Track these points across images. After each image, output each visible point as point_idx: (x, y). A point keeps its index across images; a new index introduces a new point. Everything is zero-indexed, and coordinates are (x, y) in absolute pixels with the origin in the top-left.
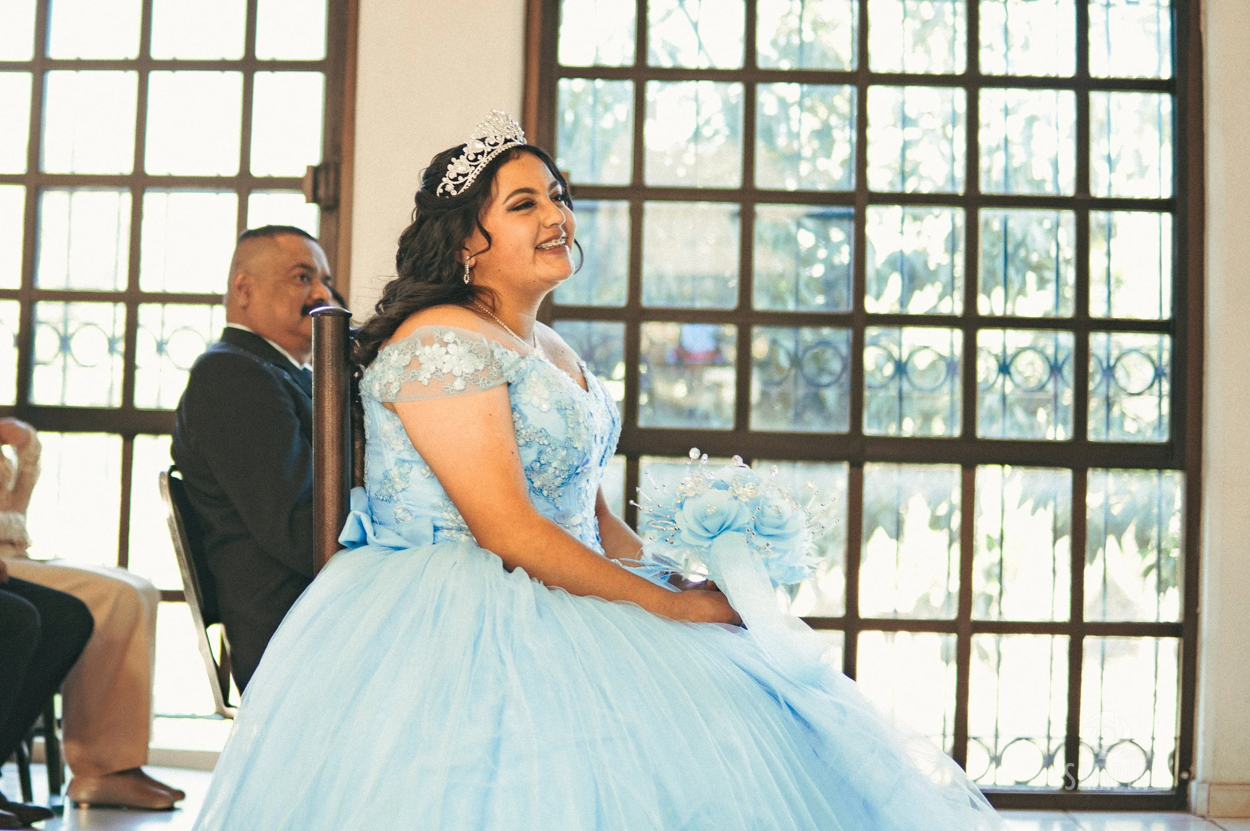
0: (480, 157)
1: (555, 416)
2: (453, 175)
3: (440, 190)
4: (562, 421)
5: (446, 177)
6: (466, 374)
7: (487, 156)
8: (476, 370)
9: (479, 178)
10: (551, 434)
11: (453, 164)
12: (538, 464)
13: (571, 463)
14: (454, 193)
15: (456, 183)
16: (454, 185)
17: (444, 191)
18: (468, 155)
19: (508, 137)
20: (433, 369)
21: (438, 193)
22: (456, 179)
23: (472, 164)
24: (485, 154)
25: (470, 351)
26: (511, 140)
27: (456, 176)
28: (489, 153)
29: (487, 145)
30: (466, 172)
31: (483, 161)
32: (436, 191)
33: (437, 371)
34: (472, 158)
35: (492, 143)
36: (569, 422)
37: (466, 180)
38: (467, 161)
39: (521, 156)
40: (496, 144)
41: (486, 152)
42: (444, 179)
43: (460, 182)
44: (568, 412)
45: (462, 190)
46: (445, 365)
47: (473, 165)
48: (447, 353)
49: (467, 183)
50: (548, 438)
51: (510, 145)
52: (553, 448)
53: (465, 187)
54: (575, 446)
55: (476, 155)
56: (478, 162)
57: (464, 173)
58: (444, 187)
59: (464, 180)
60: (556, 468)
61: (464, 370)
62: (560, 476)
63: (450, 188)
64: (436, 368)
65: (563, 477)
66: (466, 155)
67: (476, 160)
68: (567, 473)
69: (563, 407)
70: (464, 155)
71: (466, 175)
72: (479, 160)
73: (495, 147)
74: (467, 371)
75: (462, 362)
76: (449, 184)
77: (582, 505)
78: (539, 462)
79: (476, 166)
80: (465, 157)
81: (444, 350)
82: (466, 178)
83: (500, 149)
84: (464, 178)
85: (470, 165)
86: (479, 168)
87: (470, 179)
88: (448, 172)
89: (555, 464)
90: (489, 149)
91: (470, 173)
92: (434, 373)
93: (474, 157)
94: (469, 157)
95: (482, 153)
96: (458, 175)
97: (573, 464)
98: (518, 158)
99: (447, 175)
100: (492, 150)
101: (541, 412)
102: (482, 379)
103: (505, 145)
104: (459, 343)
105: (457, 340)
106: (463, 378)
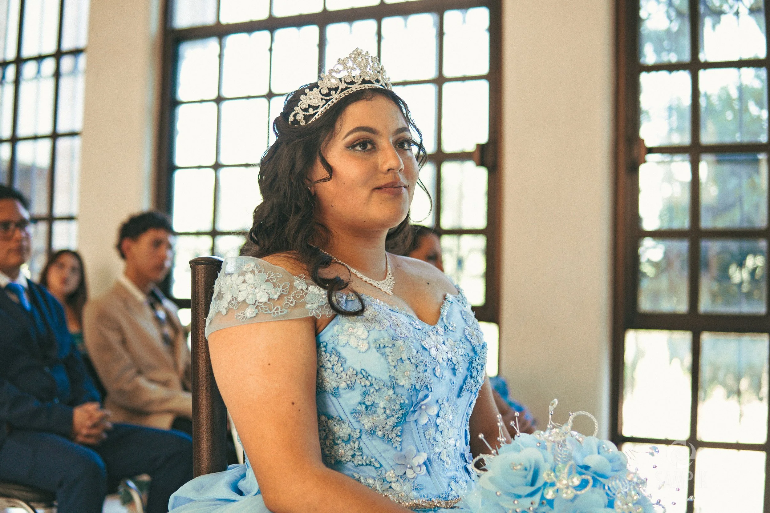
0: (333, 92)
1: (374, 354)
2: (304, 106)
3: (291, 118)
4: (383, 360)
6: (258, 303)
7: (340, 92)
8: (269, 300)
9: (328, 112)
10: (372, 374)
11: (306, 94)
12: (364, 406)
13: (402, 402)
15: (306, 113)
16: (304, 115)
17: (295, 119)
18: (322, 88)
19: (367, 78)
20: (229, 298)
21: (290, 120)
22: (306, 110)
23: (324, 97)
24: (339, 91)
25: (267, 281)
26: (369, 82)
27: (307, 107)
28: (343, 90)
29: (343, 82)
30: (317, 105)
31: (336, 97)
32: (289, 118)
33: (233, 300)
34: (325, 91)
35: (348, 81)
36: (390, 361)
37: (316, 113)
38: (320, 94)
39: (374, 98)
40: (352, 83)
41: (340, 89)
42: (296, 108)
43: (310, 113)
44: (388, 350)
45: (310, 122)
46: (240, 293)
47: (324, 99)
48: (244, 282)
49: (316, 116)
50: (370, 378)
51: (367, 86)
52: (377, 388)
53: (313, 119)
54: (401, 384)
55: (330, 89)
56: (330, 97)
57: (315, 105)
59: (314, 112)
60: (384, 408)
61: (258, 298)
62: (393, 416)
63: (300, 117)
64: (232, 296)
65: (397, 416)
66: (320, 88)
67: (328, 94)
68: (401, 412)
69: (382, 346)
70: (318, 88)
71: (317, 107)
72: (331, 95)
73: (351, 86)
74: (261, 301)
75: (257, 290)
76: (300, 113)
77: (432, 441)
78: (364, 403)
79: (327, 101)
80: (319, 89)
81: (241, 278)
82: (316, 111)
83: (355, 88)
84: (314, 110)
85: (322, 99)
86: (330, 103)
87: (321, 111)
88: (301, 102)
89: (382, 405)
90: (343, 86)
91: (321, 106)
92: (230, 302)
93: (327, 91)
94: (322, 90)
95: (336, 89)
96: (310, 106)
97: (404, 402)
98: (369, 100)
99: (299, 105)
100: (347, 88)
101: (360, 352)
102: (275, 308)
103: (362, 86)
104: (257, 272)
105: (255, 269)
106: (255, 306)
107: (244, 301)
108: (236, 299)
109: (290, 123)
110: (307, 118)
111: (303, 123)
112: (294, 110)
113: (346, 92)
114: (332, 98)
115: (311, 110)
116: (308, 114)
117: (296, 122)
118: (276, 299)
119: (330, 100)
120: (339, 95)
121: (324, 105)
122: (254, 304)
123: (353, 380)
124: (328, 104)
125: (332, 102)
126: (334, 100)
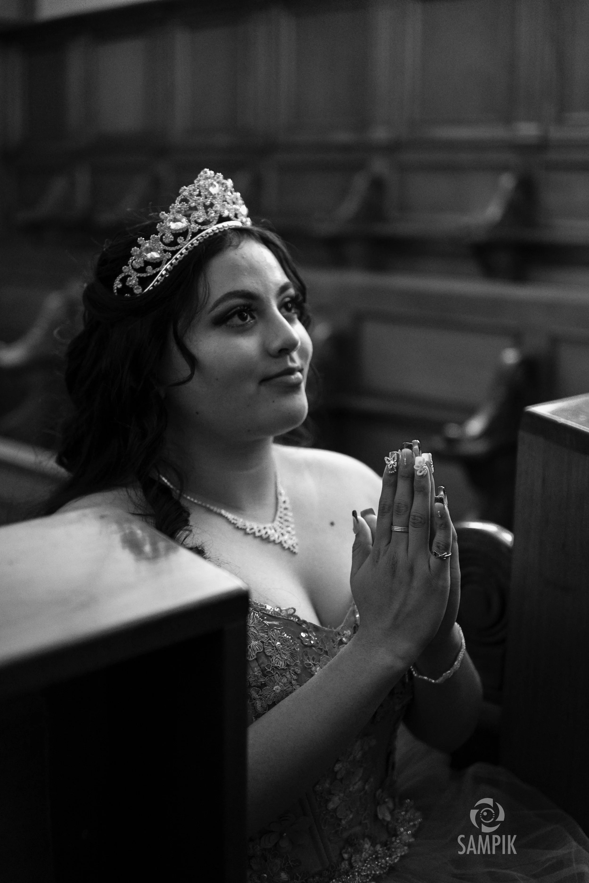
109: (115, 291)
110: (143, 282)
111: (138, 291)
112: (121, 272)
113: (198, 236)
114: (180, 249)
115: (149, 268)
116: (144, 275)
117: (126, 289)
119: (177, 251)
120: (191, 242)
121: (169, 260)
124: (174, 257)
125: (181, 254)
126: (184, 251)
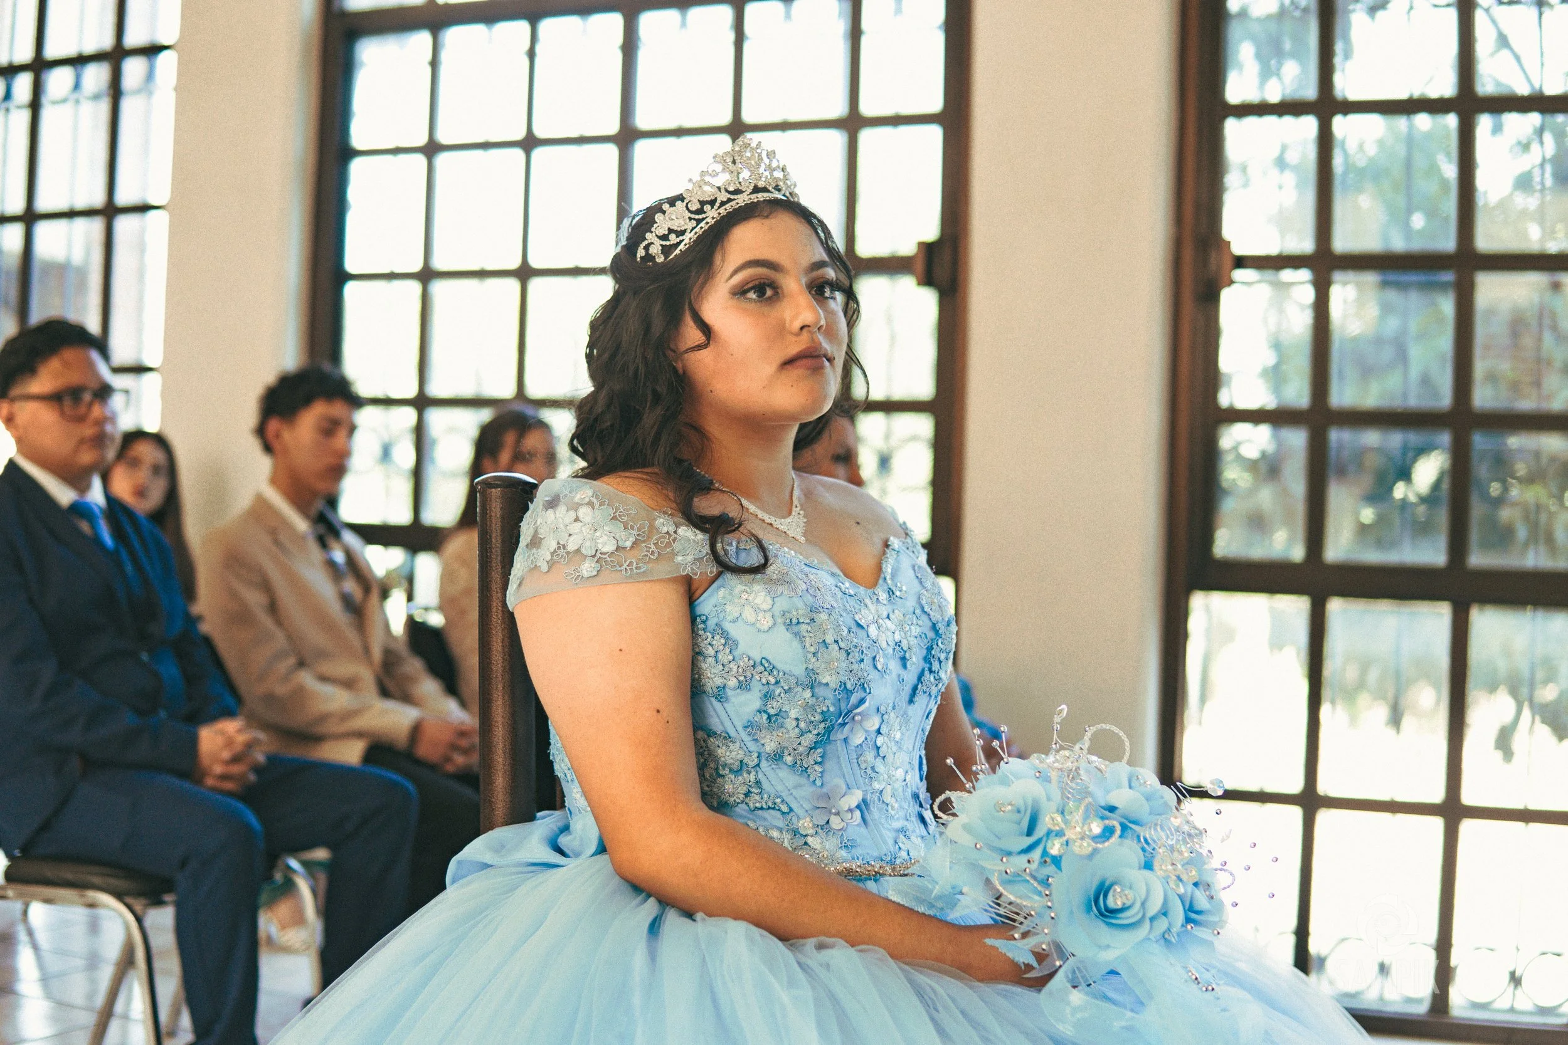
0: (707, 207)
1: (782, 634)
2: (663, 231)
3: (641, 252)
4: (796, 644)
5: (652, 232)
6: (600, 553)
7: (719, 207)
8: (618, 548)
9: (700, 239)
10: (779, 666)
11: (664, 212)
12: (765, 716)
13: (825, 709)
14: (660, 259)
15: (664, 243)
16: (661, 245)
17: (647, 253)
18: (689, 201)
19: (761, 184)
20: (553, 545)
21: (638, 256)
22: (664, 237)
23: (693, 216)
24: (717, 204)
25: (614, 518)
26: (765, 190)
27: (666, 233)
28: (723, 204)
29: (723, 191)
30: (683, 228)
31: (712, 215)
32: (637, 252)
33: (559, 548)
34: (695, 206)
35: (731, 189)
36: (808, 645)
37: (681, 241)
38: (687, 211)
39: (774, 215)
40: (737, 192)
41: (719, 201)
43: (672, 243)
44: (804, 627)
45: (672, 256)
46: (571, 538)
47: (694, 219)
48: (577, 520)
49: (682, 247)
50: (775, 672)
51: (761, 196)
52: (786, 688)
53: (677, 252)
54: (824, 681)
55: (703, 203)
56: (704, 216)
57: (679, 229)
58: (647, 248)
59: (678, 240)
60: (797, 719)
61: (600, 546)
62: (810, 732)
63: (655, 250)
64: (558, 543)
65: (815, 732)
66: (686, 201)
67: (700, 211)
68: (822, 725)
69: (794, 621)
70: (683, 201)
71: (683, 233)
72: (705, 212)
73: (736, 197)
74: (604, 550)
75: (598, 534)
76: (655, 242)
77: (869, 771)
78: (765, 712)
79: (699, 221)
80: (685, 204)
81: (572, 514)
82: (681, 238)
83: (742, 200)
84: (677, 237)
85: (690, 219)
86: (702, 224)
87: (688, 238)
88: (655, 225)
89: (793, 714)
90: (723, 197)
91: (689, 231)
92: (555, 551)
93: (698, 206)
94: (689, 205)
95: (712, 203)
96: (670, 231)
97: (828, 710)
98: (767, 217)
99: (653, 229)
100: (729, 200)
101: (759, 631)
102: (628, 562)
103: (753, 196)
104: (597, 505)
105: (594, 500)
106: (596, 559)
107: (578, 551)
108: (564, 548)
118: (628, 548)
122: (594, 556)
123: (749, 675)
